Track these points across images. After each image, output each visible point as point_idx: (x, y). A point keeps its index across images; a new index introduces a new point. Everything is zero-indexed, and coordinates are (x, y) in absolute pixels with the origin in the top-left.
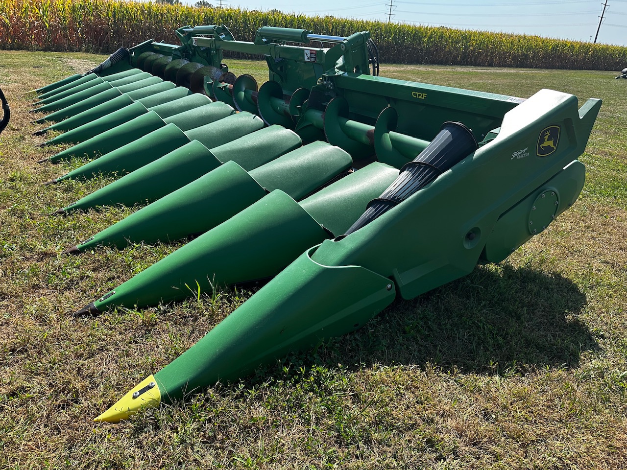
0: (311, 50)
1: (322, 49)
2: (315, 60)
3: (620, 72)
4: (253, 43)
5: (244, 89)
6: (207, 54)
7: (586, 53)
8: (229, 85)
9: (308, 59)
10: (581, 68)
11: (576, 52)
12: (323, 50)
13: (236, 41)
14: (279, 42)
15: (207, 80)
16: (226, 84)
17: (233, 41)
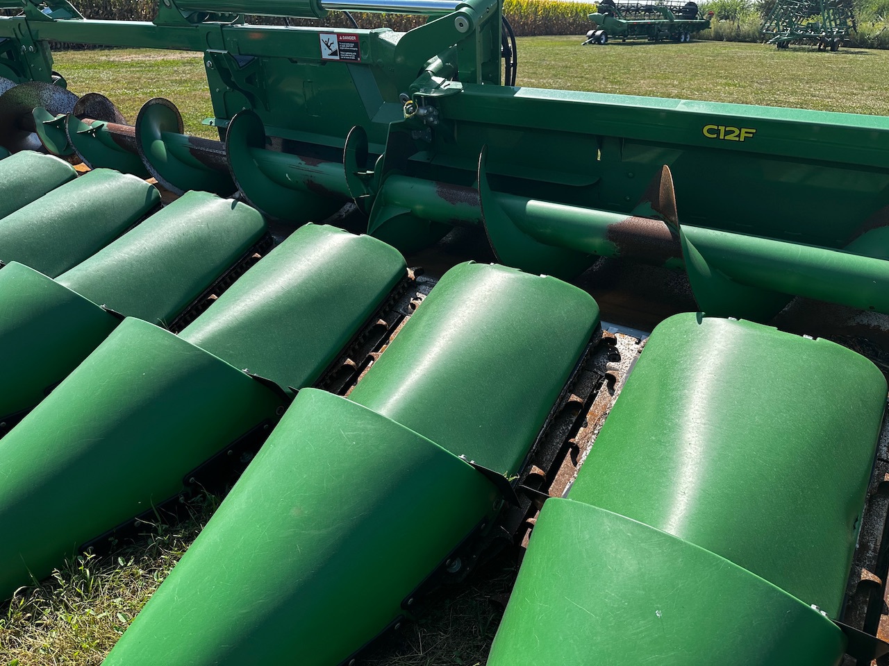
0: (339, 35)
1: (374, 31)
2: (357, 56)
3: (585, 36)
4: (150, 23)
5: (159, 134)
6: (9, 53)
7: (536, 13)
8: (106, 123)
9: (334, 53)
10: (534, 34)
11: (524, 12)
12: (377, 34)
13: (85, 21)
14: (229, 18)
15: (41, 116)
16: (99, 123)
17: (80, 21)
